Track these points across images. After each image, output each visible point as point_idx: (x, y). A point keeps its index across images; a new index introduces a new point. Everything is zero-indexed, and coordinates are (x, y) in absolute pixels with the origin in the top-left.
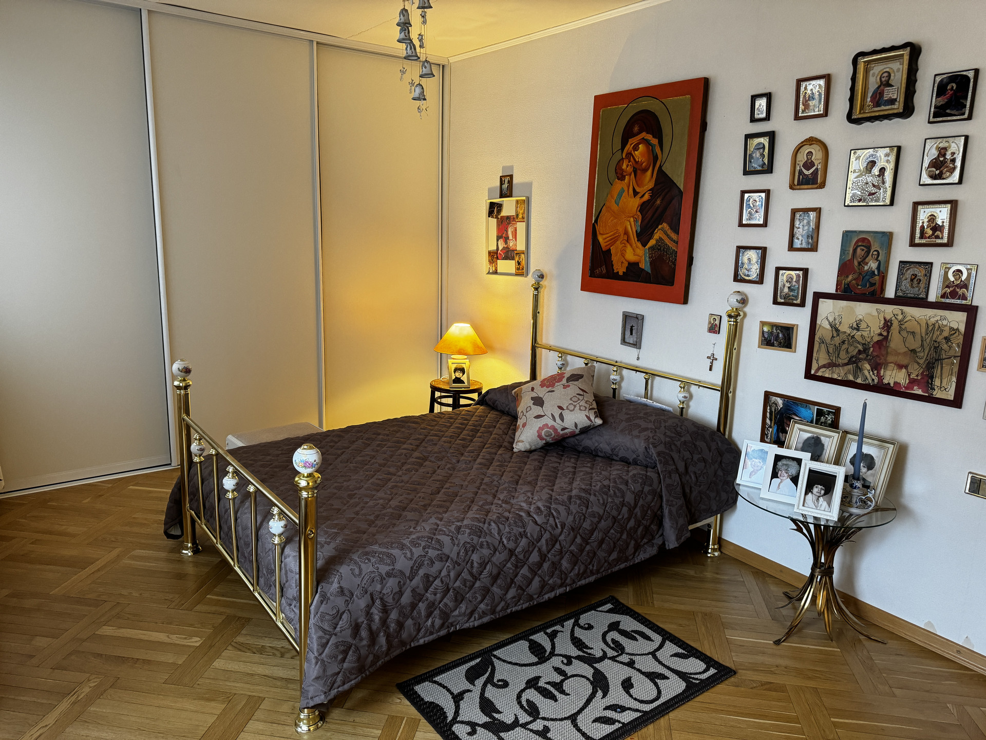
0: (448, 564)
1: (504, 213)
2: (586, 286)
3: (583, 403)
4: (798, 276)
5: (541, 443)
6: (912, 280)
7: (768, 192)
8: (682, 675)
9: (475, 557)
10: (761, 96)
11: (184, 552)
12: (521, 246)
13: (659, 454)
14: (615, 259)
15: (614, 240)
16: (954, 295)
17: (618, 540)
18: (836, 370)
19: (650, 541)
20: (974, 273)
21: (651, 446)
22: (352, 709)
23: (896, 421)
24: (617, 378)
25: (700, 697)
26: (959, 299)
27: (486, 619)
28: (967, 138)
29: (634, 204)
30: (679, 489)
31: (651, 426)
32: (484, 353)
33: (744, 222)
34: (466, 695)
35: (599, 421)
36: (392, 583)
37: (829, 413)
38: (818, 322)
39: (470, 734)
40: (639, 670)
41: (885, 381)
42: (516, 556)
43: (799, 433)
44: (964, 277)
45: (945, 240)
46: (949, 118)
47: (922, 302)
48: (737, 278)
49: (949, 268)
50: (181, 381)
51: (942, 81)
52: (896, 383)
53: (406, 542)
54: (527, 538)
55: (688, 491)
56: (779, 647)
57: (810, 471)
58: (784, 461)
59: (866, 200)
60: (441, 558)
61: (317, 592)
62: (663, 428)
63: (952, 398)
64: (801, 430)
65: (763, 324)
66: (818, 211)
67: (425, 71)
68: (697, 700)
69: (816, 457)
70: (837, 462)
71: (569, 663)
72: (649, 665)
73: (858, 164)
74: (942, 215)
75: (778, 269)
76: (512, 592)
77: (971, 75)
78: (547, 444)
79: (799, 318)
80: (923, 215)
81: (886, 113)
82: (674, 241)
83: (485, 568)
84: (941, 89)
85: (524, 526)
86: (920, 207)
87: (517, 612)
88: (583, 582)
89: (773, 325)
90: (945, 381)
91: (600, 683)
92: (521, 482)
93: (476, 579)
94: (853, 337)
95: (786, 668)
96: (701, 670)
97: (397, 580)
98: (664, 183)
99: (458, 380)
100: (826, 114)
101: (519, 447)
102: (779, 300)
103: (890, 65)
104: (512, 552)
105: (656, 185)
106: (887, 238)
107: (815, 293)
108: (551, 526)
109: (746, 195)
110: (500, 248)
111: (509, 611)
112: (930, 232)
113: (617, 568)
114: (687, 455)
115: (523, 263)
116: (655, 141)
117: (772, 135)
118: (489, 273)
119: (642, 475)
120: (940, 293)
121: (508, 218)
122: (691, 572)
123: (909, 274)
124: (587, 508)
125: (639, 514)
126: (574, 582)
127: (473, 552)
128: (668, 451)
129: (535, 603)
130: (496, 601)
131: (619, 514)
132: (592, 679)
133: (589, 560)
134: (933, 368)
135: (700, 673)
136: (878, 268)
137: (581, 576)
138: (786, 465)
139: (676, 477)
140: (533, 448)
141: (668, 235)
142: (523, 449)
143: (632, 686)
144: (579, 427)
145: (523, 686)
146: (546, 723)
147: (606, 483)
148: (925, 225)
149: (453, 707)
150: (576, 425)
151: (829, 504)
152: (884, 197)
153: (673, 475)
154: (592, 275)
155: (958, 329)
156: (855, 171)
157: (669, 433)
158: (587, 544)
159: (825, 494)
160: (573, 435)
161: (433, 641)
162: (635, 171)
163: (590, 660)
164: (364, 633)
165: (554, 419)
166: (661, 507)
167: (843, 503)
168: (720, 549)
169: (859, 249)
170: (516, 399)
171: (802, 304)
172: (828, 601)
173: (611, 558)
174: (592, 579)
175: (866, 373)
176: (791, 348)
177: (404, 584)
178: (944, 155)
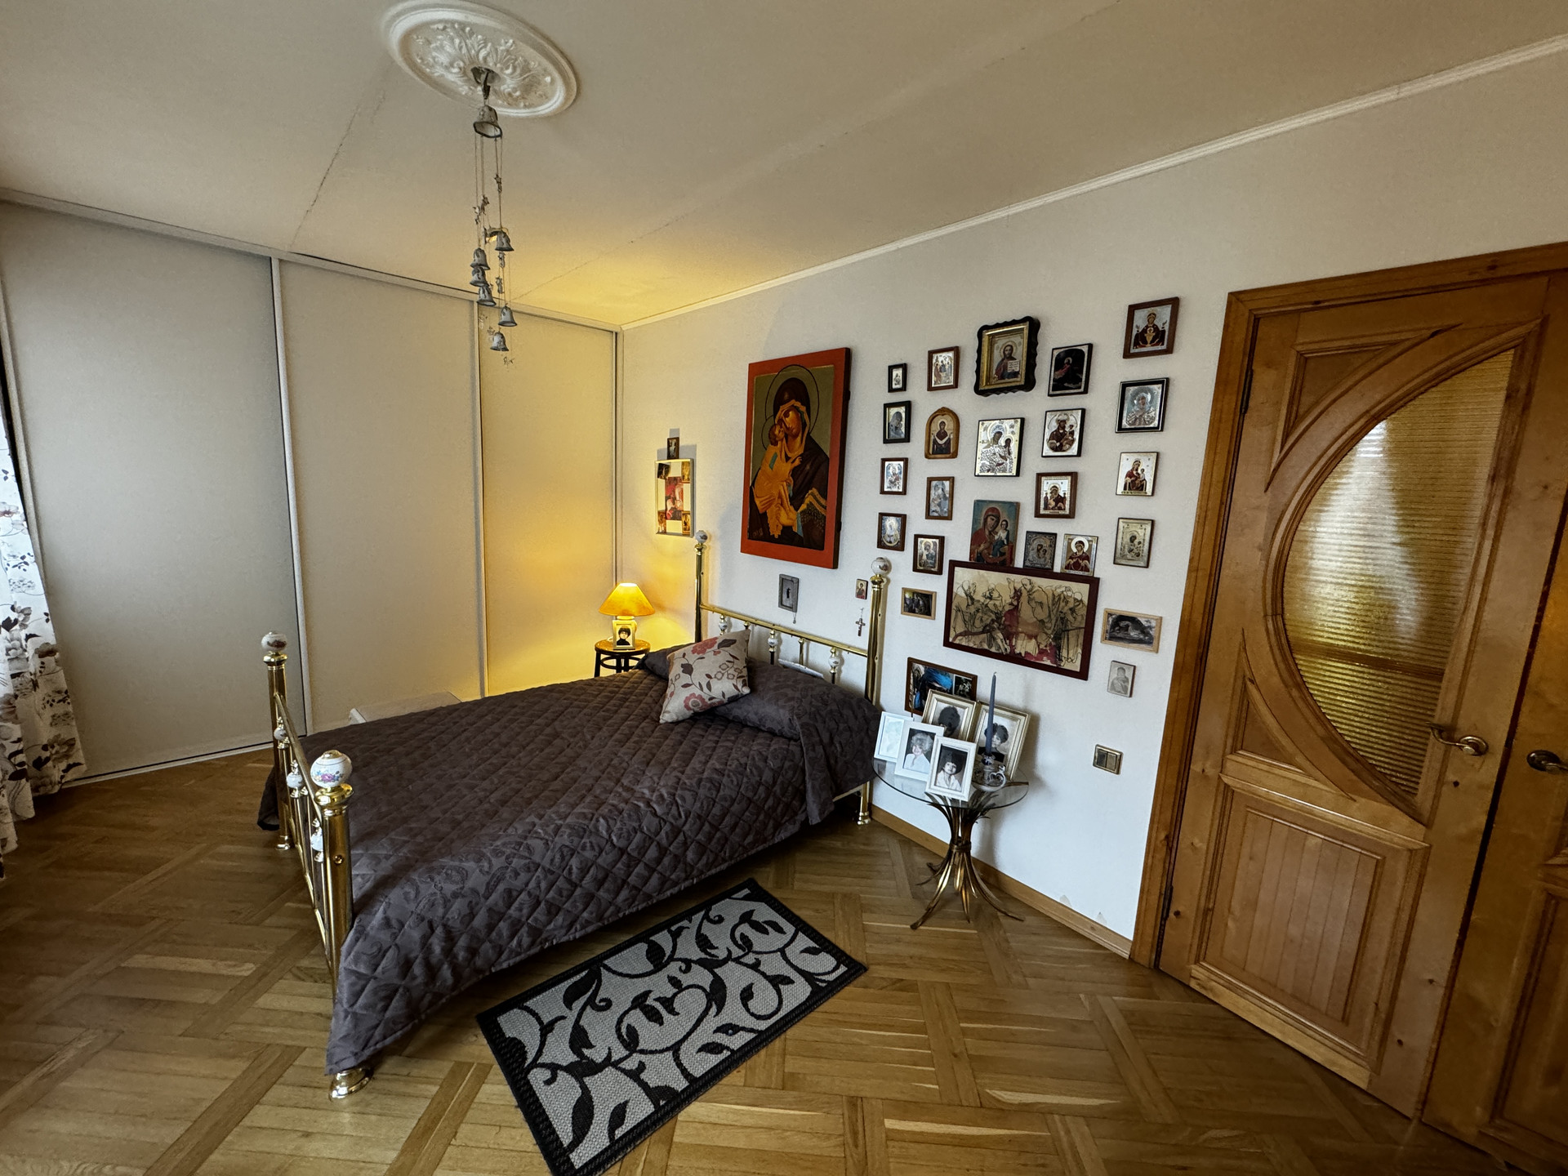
0: (537, 874)
1: (671, 475)
2: (745, 549)
3: (731, 671)
4: (935, 544)
5: (689, 713)
6: (1038, 550)
7: (906, 461)
8: (809, 977)
9: (574, 863)
10: (897, 367)
11: (280, 846)
12: (687, 507)
13: (802, 726)
14: (771, 522)
15: (769, 503)
16: (1077, 566)
17: (755, 822)
18: (974, 639)
19: (792, 817)
20: (1094, 545)
21: (795, 717)
22: (410, 1057)
23: (1028, 692)
24: (775, 641)
25: (822, 1006)
26: (1082, 570)
27: (590, 929)
28: (1084, 411)
29: (787, 468)
30: (823, 761)
31: (797, 695)
32: (650, 614)
33: (886, 490)
34: (558, 1025)
35: (746, 691)
36: (458, 906)
37: (967, 681)
38: (955, 590)
39: (548, 1082)
40: (763, 974)
41: (1017, 651)
42: (629, 854)
43: (936, 704)
44: (1086, 549)
45: (1067, 512)
46: (1067, 392)
47: (1048, 573)
48: (881, 544)
49: (1072, 540)
50: (272, 656)
51: (1058, 355)
52: (1026, 653)
53: (487, 851)
54: (643, 832)
55: (832, 762)
56: (917, 931)
57: (942, 747)
58: (919, 736)
59: (994, 470)
60: (529, 868)
61: (352, 927)
62: (809, 697)
63: (1078, 670)
64: (938, 700)
65: (905, 590)
66: (952, 480)
67: (504, 318)
68: (824, 1010)
69: (952, 732)
70: (971, 739)
71: (688, 970)
72: (774, 965)
73: (986, 435)
74: (1064, 486)
75: (917, 537)
76: (624, 894)
77: (1085, 349)
78: (696, 714)
79: (936, 585)
80: (1047, 485)
81: (1009, 385)
82: (823, 506)
83: (588, 872)
84: (1059, 362)
85: (640, 820)
86: (1043, 478)
87: (631, 914)
88: (713, 871)
89: (914, 592)
90: (1071, 652)
91: (716, 995)
92: (652, 762)
93: (575, 886)
94: (986, 606)
95: (920, 959)
96: (830, 969)
97: (467, 900)
98: (813, 451)
99: (623, 642)
100: (956, 385)
101: (665, 718)
102: (919, 568)
103: (1012, 339)
104: (622, 851)
105: (805, 450)
106: (1014, 508)
107: (951, 561)
108: (673, 816)
109: (887, 463)
110: (669, 508)
111: (621, 915)
112: (1053, 504)
113: (753, 851)
114: (833, 725)
115: (690, 523)
116: (803, 409)
117: (908, 405)
118: (658, 533)
119: (783, 749)
120: (1065, 564)
121: (675, 479)
122: (839, 844)
123: (1035, 544)
124: (718, 791)
125: (778, 791)
126: (702, 872)
127: (572, 855)
128: (811, 722)
129: (655, 901)
130: (603, 907)
131: (755, 795)
132: (708, 990)
133: (719, 848)
134: (1060, 639)
135: (829, 973)
136: (1007, 538)
137: (709, 866)
138: (920, 740)
139: (820, 749)
140: (681, 718)
141: (817, 501)
142: (670, 721)
143: (751, 996)
144: (727, 697)
145: (629, 1005)
146: (643, 1058)
147: (743, 761)
148: (1049, 496)
149: (538, 1042)
150: (723, 695)
151: (960, 782)
152: (1011, 468)
153: (817, 748)
154: (751, 537)
155: (1081, 601)
156: (983, 442)
157: (814, 703)
158: (717, 829)
159: (956, 772)
160: (722, 704)
161: (522, 963)
162: (786, 436)
163: (710, 964)
164: (417, 969)
165: (702, 689)
166: (804, 782)
167: (974, 781)
168: (870, 816)
169: (989, 519)
170: (668, 665)
171: (940, 572)
172: (965, 879)
173: (746, 842)
174: (724, 867)
175: (999, 641)
176: (930, 615)
177: (477, 904)
178: (1064, 428)
